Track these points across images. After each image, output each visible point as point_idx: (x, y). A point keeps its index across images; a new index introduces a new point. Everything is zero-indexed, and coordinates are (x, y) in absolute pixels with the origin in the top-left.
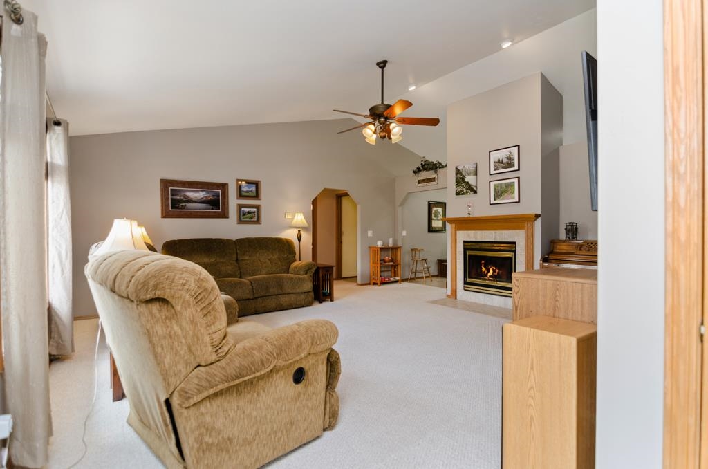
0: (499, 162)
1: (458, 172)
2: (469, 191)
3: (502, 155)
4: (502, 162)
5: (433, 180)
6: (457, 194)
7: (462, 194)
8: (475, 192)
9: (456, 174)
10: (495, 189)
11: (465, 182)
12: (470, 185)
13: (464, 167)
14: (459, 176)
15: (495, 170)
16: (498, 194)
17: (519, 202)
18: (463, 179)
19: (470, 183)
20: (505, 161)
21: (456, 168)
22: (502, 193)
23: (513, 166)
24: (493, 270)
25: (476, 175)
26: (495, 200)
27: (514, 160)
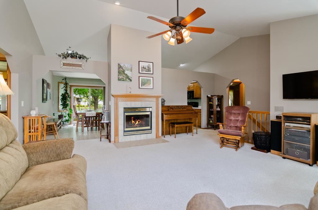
0: (144, 68)
1: (120, 67)
2: (127, 79)
3: (145, 65)
4: (145, 69)
5: (80, 66)
6: (119, 80)
7: (123, 80)
8: (131, 80)
9: (119, 68)
10: (142, 81)
11: (124, 74)
12: (128, 76)
13: (124, 65)
14: (121, 69)
15: (141, 71)
16: (143, 84)
17: (153, 88)
18: (124, 72)
19: (128, 75)
20: (147, 68)
21: (119, 64)
22: (145, 83)
23: (150, 71)
24: (138, 121)
25: (131, 71)
26: (142, 86)
27: (150, 69)
